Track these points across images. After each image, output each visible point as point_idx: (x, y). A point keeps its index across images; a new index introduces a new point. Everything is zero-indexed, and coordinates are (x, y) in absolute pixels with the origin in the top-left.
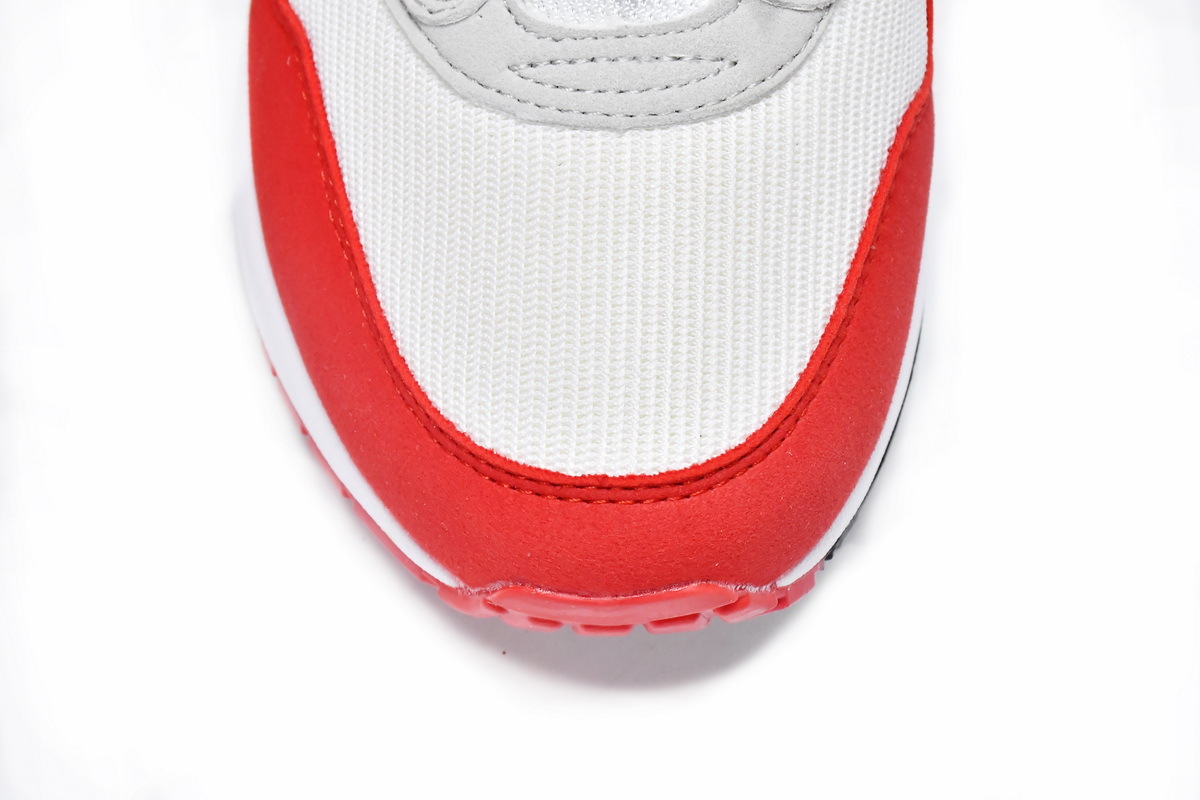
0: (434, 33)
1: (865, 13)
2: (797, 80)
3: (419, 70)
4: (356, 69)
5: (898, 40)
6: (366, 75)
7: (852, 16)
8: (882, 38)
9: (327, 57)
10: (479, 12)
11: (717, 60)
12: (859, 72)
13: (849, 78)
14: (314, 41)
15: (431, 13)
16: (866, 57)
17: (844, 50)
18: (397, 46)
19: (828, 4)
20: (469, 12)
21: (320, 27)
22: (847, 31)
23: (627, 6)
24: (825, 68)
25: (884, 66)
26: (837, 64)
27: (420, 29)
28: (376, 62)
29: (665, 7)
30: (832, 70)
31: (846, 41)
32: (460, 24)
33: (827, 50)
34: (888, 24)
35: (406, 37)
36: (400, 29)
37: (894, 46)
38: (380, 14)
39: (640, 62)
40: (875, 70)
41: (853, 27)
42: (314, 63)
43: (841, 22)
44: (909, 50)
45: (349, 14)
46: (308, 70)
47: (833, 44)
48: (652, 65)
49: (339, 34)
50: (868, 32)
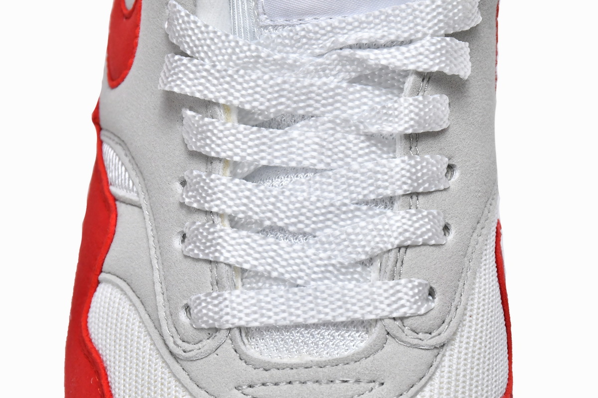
0: (188, 365)
1: (467, 349)
2: (423, 394)
3: (177, 389)
4: (136, 387)
5: (488, 365)
6: (142, 391)
7: (458, 351)
8: (478, 365)
9: (117, 379)
10: (216, 352)
11: (371, 382)
12: (464, 387)
13: (457, 392)
14: (108, 368)
15: (185, 352)
16: (468, 377)
17: (454, 374)
18: (162, 373)
19: (442, 344)
20: (209, 352)
21: (112, 359)
22: (455, 361)
23: (312, 347)
24: (441, 385)
25: (480, 382)
26: (449, 383)
27: (178, 362)
28: (149, 383)
29: (336, 348)
30: (446, 387)
31: (454, 367)
32: (204, 359)
33: (442, 374)
34: (482, 355)
35: (169, 367)
36: (164, 362)
37: (486, 369)
38: (151, 352)
39: (321, 384)
40: (474, 386)
41: (459, 358)
42: (108, 383)
43: (451, 355)
44: (496, 371)
45: (131, 351)
46: (105, 387)
47: (446, 369)
48: (328, 386)
49: (125, 364)
50: (469, 361)
